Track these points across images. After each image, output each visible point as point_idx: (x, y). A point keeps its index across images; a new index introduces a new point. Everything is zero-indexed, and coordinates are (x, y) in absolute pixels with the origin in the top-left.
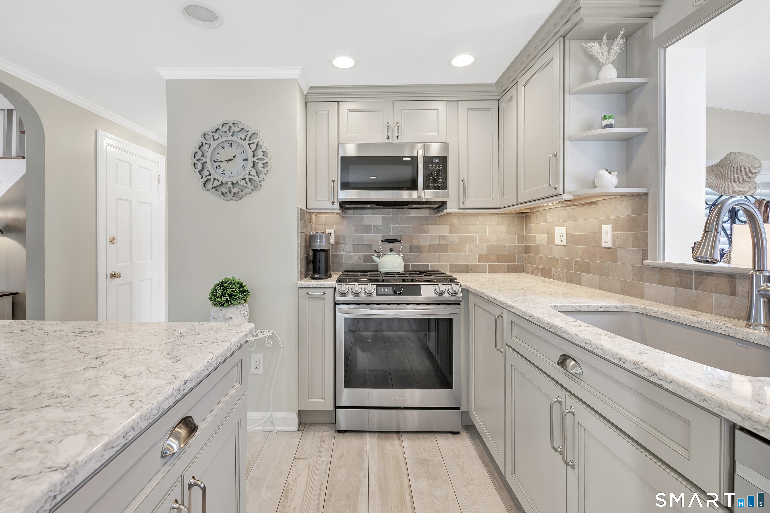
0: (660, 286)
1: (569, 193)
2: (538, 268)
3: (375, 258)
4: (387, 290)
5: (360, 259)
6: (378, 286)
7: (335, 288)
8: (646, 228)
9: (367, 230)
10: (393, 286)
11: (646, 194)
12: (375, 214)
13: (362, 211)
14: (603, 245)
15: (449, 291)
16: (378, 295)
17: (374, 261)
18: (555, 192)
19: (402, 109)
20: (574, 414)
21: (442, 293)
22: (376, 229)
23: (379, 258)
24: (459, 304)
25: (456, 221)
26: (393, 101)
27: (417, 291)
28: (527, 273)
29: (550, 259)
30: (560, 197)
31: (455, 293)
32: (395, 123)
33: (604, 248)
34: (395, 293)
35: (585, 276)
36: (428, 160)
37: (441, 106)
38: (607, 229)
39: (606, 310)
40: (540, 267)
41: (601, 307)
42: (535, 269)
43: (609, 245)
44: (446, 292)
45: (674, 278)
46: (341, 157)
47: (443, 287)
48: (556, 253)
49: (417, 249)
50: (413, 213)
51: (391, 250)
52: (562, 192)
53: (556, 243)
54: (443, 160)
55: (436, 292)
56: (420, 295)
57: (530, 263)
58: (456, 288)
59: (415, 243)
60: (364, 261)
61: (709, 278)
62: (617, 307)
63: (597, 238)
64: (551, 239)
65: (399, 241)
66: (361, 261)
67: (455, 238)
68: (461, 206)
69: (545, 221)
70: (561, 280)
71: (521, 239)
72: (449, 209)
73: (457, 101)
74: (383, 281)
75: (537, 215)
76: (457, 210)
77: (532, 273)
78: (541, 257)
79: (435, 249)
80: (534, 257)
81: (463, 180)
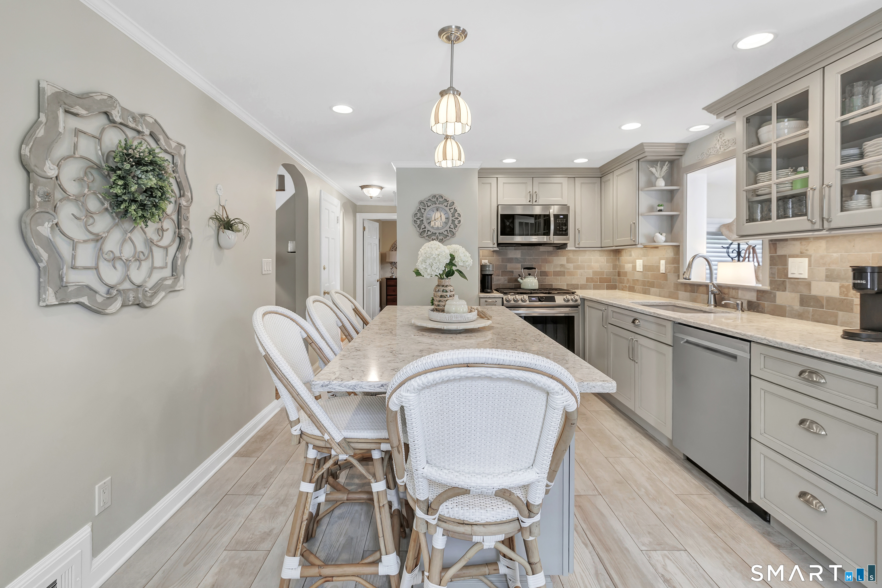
0: (684, 292)
1: (641, 244)
2: (626, 286)
3: (519, 279)
4: (534, 299)
5: (506, 280)
6: (529, 297)
7: (503, 298)
8: (679, 264)
9: (510, 260)
10: (538, 297)
11: (679, 246)
12: (515, 250)
13: (507, 247)
14: (661, 272)
15: (572, 300)
16: (529, 302)
17: (519, 282)
18: (634, 243)
19: (539, 183)
20: (637, 341)
21: (568, 301)
22: (517, 260)
23: (522, 279)
24: (577, 307)
25: (571, 255)
26: (533, 177)
27: (553, 299)
28: (619, 289)
29: (634, 280)
30: (637, 246)
31: (576, 301)
32: (534, 192)
33: (662, 273)
34: (540, 301)
35: (653, 290)
36: (556, 216)
37: (564, 181)
38: (663, 262)
39: (657, 304)
40: (627, 285)
41: (655, 303)
42: (624, 287)
43: (664, 272)
44: (571, 300)
45: (689, 288)
46: (501, 215)
47: (569, 297)
48: (638, 276)
49: (544, 274)
50: (542, 248)
51: (529, 274)
52: (637, 244)
53: (637, 270)
54: (566, 217)
55: (564, 300)
56: (555, 302)
57: (621, 283)
58: (577, 297)
59: (543, 269)
60: (508, 282)
61: (701, 287)
62: (663, 303)
63: (658, 267)
64: (634, 267)
65: (535, 268)
66: (506, 282)
67: (571, 266)
68: (577, 246)
69: (631, 256)
70: (640, 293)
71: (615, 267)
72: (569, 248)
73: (574, 177)
74: (531, 293)
75: (626, 251)
76: (574, 249)
77: (622, 290)
78: (628, 279)
79: (558, 274)
80: (624, 279)
81: (578, 229)
